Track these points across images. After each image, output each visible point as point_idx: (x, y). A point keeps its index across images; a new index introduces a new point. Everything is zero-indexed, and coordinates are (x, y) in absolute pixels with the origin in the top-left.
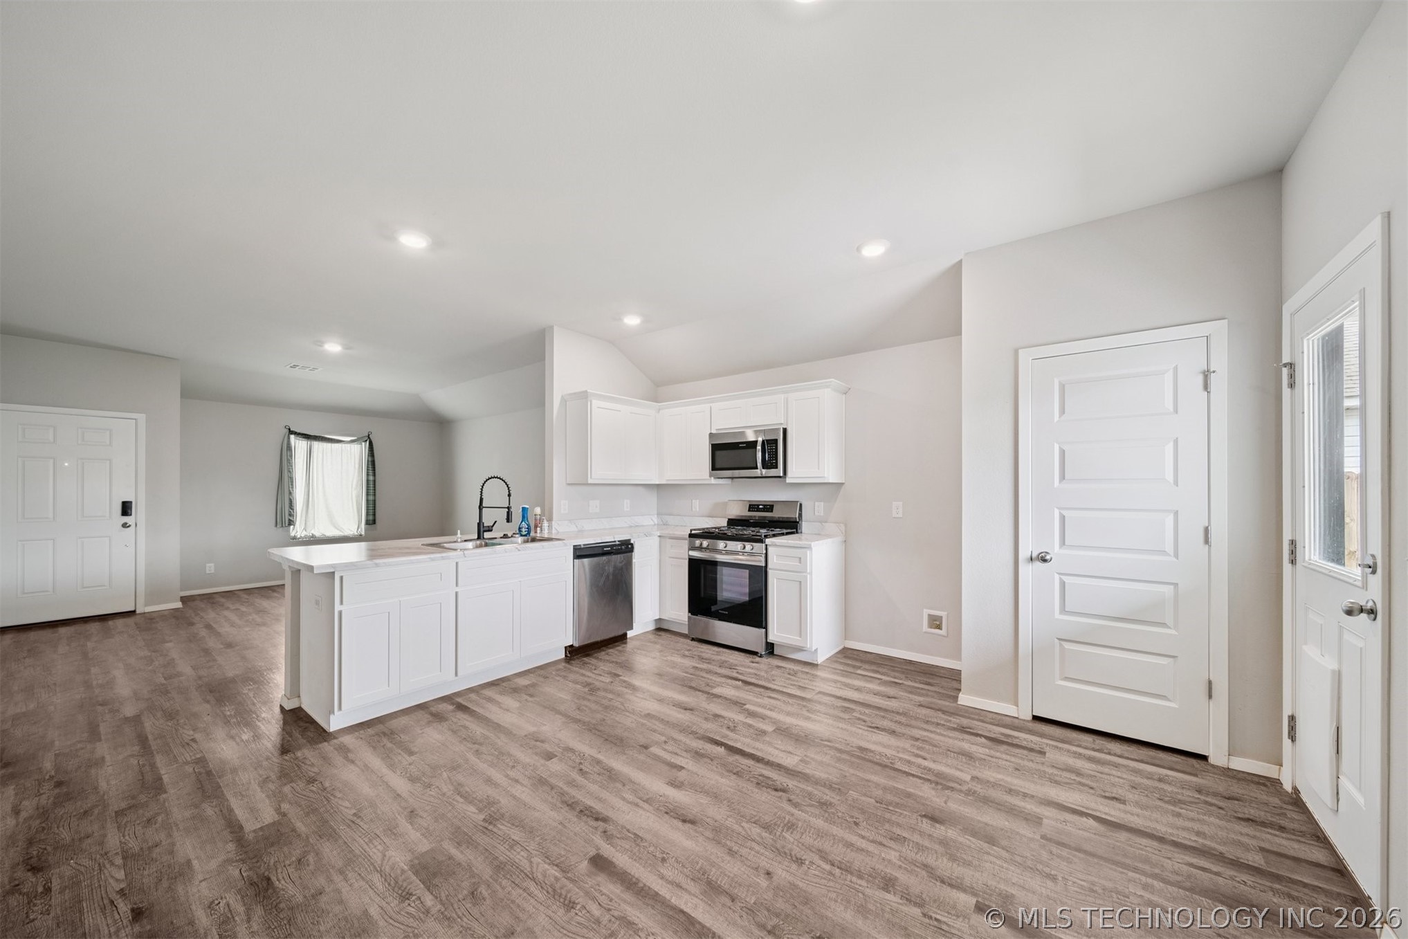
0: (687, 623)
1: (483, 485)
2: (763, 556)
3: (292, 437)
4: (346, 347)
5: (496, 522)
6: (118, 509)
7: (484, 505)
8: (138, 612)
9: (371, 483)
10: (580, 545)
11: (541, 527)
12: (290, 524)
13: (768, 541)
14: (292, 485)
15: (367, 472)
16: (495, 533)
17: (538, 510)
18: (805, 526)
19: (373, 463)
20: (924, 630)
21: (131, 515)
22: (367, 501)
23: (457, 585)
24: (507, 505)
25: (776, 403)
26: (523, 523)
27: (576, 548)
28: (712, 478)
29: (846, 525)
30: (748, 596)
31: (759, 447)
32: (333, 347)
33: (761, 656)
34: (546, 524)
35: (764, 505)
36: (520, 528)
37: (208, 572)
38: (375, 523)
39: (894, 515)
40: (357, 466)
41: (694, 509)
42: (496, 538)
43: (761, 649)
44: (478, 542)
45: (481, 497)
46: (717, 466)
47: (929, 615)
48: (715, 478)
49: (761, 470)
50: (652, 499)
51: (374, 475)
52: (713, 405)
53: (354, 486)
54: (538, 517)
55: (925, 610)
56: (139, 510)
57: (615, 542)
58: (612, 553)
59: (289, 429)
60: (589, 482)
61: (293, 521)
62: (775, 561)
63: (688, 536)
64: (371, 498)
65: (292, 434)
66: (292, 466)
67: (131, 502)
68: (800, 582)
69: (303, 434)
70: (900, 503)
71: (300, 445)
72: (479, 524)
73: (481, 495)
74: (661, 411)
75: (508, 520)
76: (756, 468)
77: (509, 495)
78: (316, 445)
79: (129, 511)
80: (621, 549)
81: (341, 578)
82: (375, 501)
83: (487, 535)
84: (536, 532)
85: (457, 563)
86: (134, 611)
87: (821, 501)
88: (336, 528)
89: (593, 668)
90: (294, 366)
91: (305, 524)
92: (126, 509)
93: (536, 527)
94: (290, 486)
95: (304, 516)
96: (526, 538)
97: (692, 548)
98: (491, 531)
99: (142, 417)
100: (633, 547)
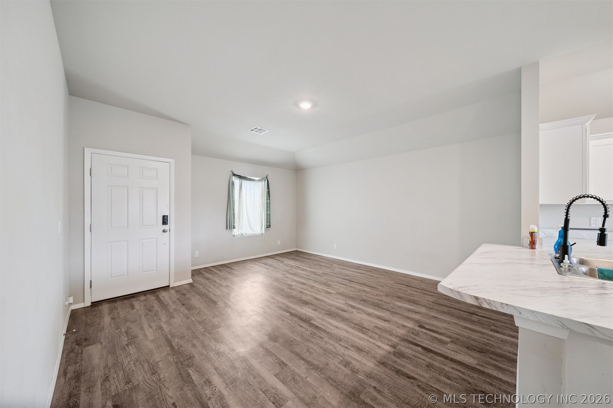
3: (234, 177)
6: (161, 221)
8: (171, 286)
12: (233, 228)
15: (267, 198)
19: (269, 192)
21: (167, 224)
22: (266, 214)
37: (196, 257)
38: (270, 227)
40: (262, 194)
51: (270, 199)
53: (260, 204)
56: (171, 220)
59: (232, 173)
61: (234, 226)
64: (268, 212)
65: (233, 175)
66: (234, 194)
67: (167, 216)
69: (237, 175)
71: (237, 181)
78: (244, 182)
79: (166, 222)
82: (270, 214)
86: (169, 286)
88: (251, 230)
91: (239, 227)
92: (165, 220)
99: (173, 162)
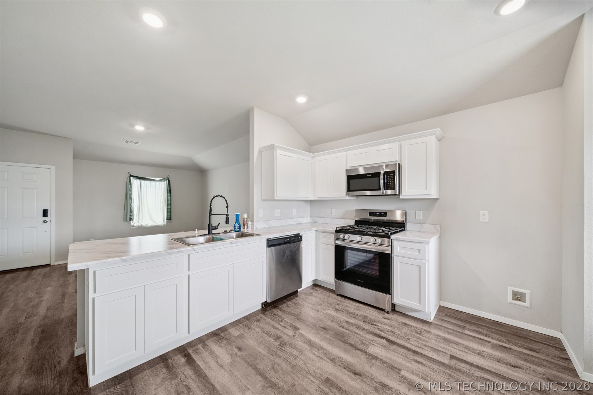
0: (334, 284)
1: (212, 200)
2: (390, 247)
3: (132, 178)
4: (147, 128)
5: (219, 223)
6: (41, 213)
7: (212, 213)
8: (51, 265)
9: (169, 200)
10: (271, 239)
11: (247, 225)
12: (130, 220)
13: (393, 237)
14: (131, 201)
15: (167, 195)
16: (220, 230)
17: (245, 216)
18: (408, 226)
19: (170, 190)
20: (509, 301)
21: (48, 216)
22: (167, 208)
23: (189, 270)
24: (226, 213)
25: (393, 148)
26: (237, 224)
27: (268, 240)
28: (347, 196)
29: (440, 226)
30: (378, 272)
31: (382, 177)
32: (140, 128)
33: (388, 313)
34: (250, 224)
35: (380, 213)
36: (234, 227)
38: (171, 219)
39: (481, 220)
40: (163, 192)
41: (332, 214)
42: (220, 233)
43: (388, 308)
44: (208, 237)
45: (210, 208)
46: (351, 189)
47: (513, 291)
48: (348, 196)
49: (383, 191)
50: (307, 208)
51: (171, 196)
52: (347, 152)
53: (162, 200)
54: (246, 219)
55: (509, 288)
56: (52, 214)
57: (291, 235)
58: (290, 242)
59: (130, 174)
60: (275, 199)
61: (132, 219)
62: (399, 251)
63: (335, 232)
64: (169, 207)
65: (131, 177)
66: (131, 192)
67: (48, 210)
68: (420, 266)
69: (136, 177)
70: (487, 213)
71: (135, 182)
72: (209, 225)
73: (210, 207)
74: (314, 158)
75: (227, 222)
76: (379, 189)
77: (227, 207)
78: (143, 182)
79: (47, 215)
80: (295, 239)
81: (95, 272)
82: (171, 208)
83: (214, 231)
84: (244, 228)
85: (189, 255)
86: (49, 265)
87: (421, 211)
88: (152, 221)
89: (280, 320)
90: (127, 142)
91: (138, 220)
92: (45, 213)
93: (244, 225)
94: (131, 202)
95: (137, 217)
96: (238, 233)
97: (337, 239)
98: (217, 229)
99: (53, 168)
100: (301, 238)
